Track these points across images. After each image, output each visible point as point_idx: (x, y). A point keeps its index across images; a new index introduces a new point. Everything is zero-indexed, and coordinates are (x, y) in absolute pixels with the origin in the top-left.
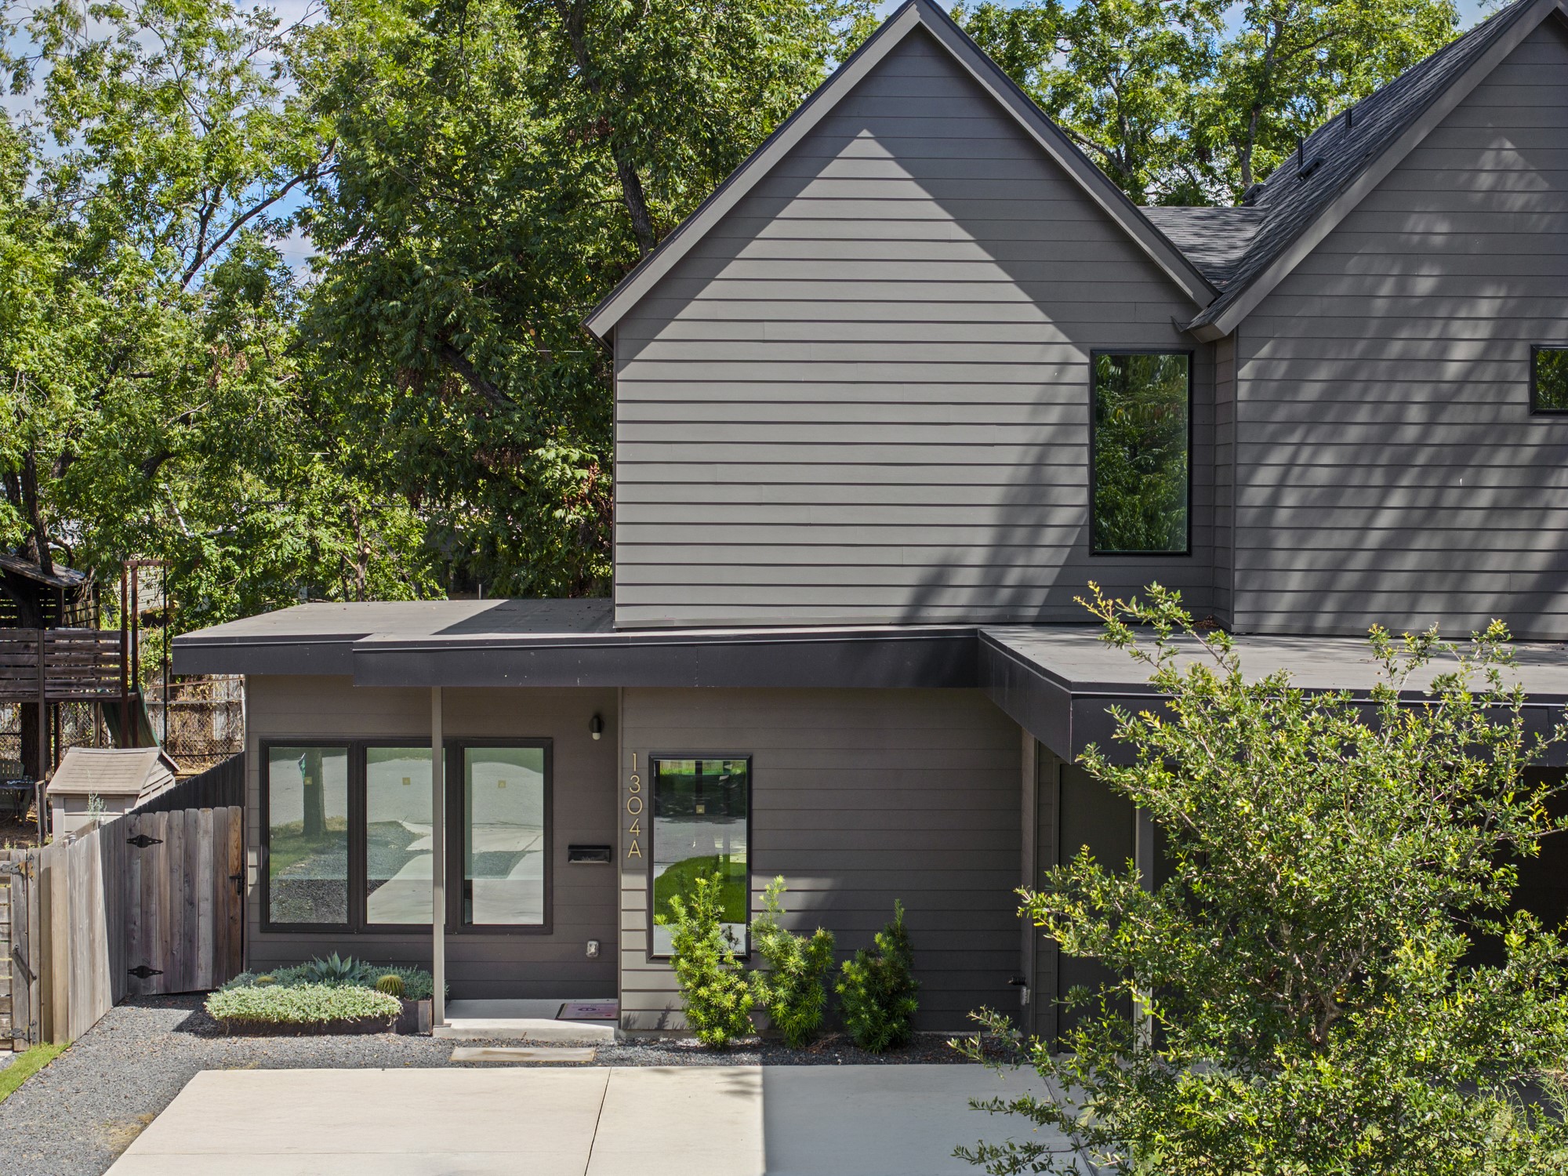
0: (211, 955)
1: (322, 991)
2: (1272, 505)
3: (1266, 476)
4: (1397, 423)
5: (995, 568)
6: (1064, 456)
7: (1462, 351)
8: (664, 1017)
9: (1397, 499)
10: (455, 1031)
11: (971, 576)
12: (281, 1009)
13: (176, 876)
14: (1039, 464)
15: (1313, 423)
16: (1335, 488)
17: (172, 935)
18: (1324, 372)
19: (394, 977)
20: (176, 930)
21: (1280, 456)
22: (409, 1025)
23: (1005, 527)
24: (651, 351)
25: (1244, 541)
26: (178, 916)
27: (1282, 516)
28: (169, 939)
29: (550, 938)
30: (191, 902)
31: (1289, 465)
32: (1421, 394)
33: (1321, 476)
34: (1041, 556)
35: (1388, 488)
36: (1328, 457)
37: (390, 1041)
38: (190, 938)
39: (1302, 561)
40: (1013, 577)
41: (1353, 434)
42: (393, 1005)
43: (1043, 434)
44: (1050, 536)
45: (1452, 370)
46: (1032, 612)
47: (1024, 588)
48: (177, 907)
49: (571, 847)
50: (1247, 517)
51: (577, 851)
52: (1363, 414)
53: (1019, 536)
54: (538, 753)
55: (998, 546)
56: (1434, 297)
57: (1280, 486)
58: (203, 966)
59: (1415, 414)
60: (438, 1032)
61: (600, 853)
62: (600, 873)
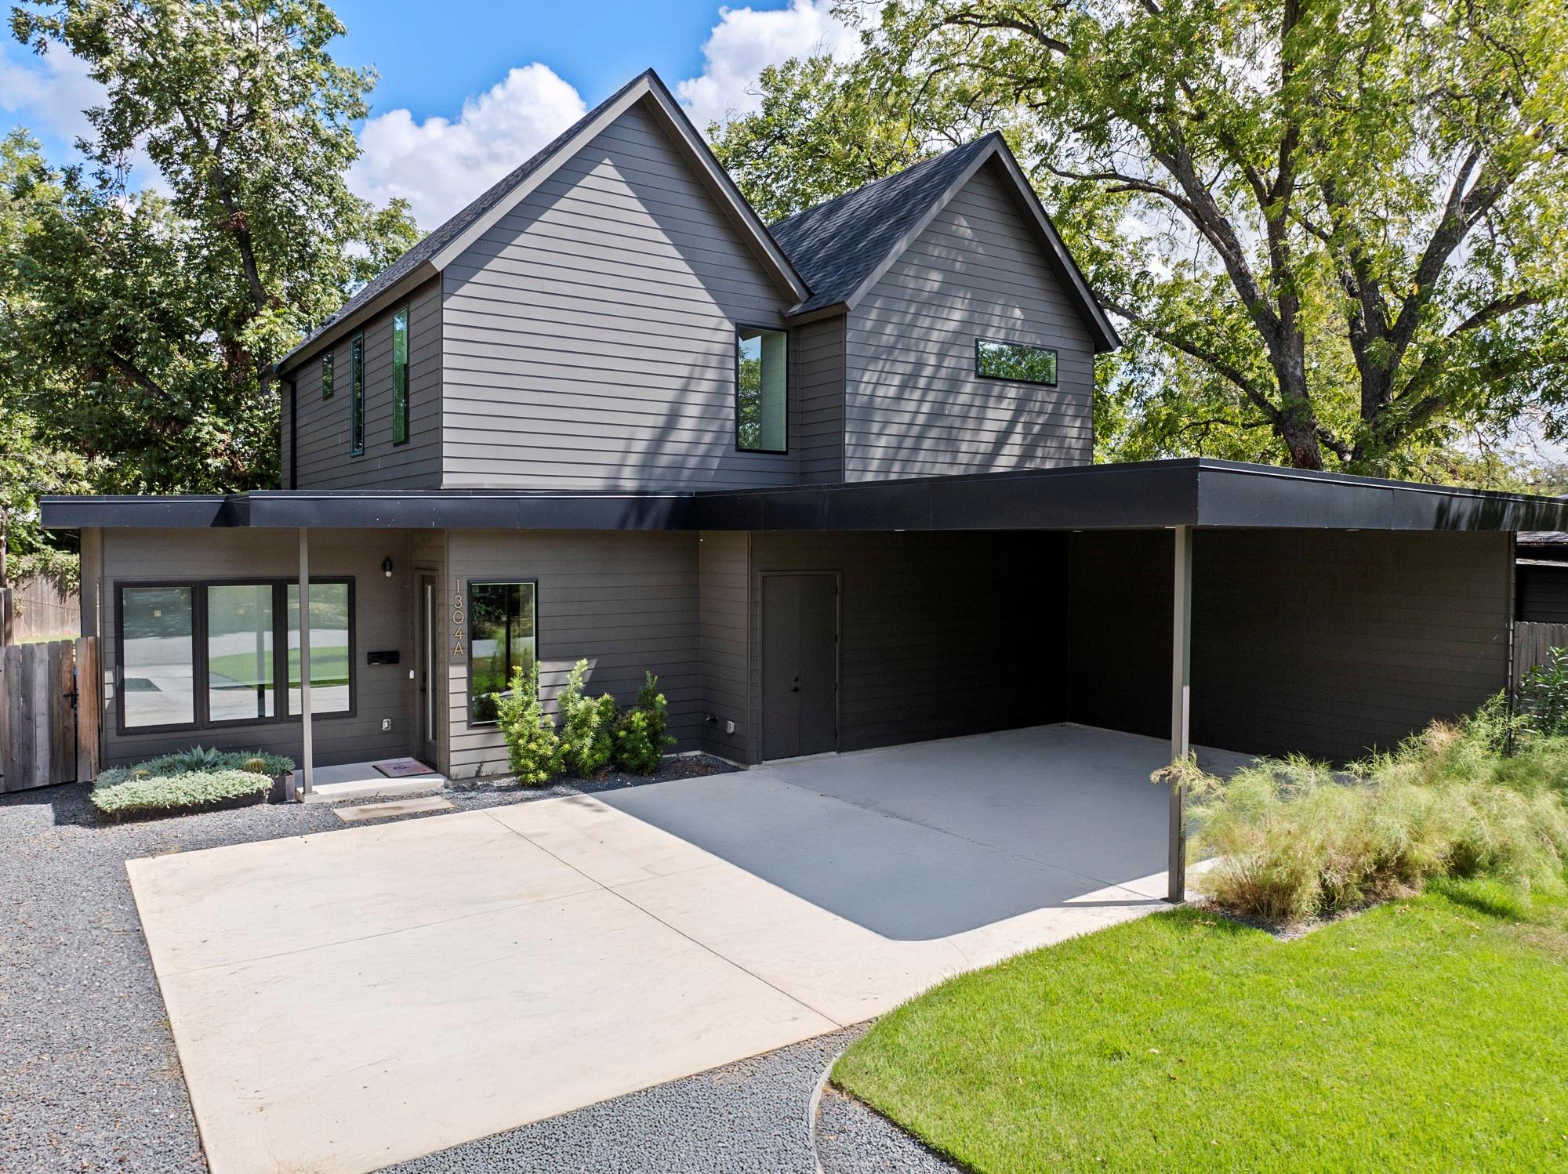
0: (48, 758)
1: (202, 777)
8: (480, 768)
10: (323, 797)
12: (169, 796)
13: (14, 698)
17: (11, 744)
19: (261, 760)
20: (15, 741)
22: (278, 796)
24: (466, 289)
26: (16, 730)
28: (8, 748)
29: (355, 720)
30: (28, 718)
37: (265, 809)
38: (28, 747)
42: (265, 782)
48: (16, 722)
49: (369, 654)
51: (374, 657)
54: (341, 589)
58: (41, 767)
60: (308, 800)
61: (388, 657)
62: (387, 671)
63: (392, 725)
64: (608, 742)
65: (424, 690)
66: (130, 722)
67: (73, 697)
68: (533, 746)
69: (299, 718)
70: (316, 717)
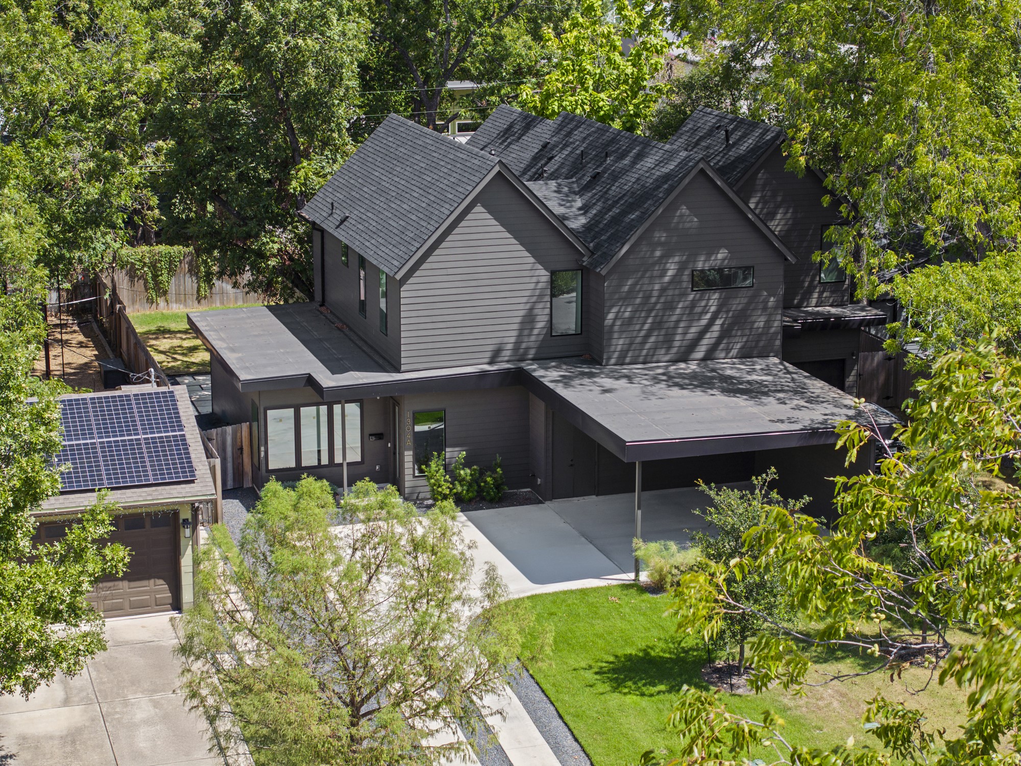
2: (613, 325)
3: (611, 316)
4: (650, 297)
5: (517, 344)
6: (541, 305)
7: (670, 273)
9: (650, 320)
11: (510, 346)
14: (531, 309)
15: (625, 299)
16: (631, 319)
18: (629, 282)
21: (615, 310)
23: (521, 330)
25: (606, 337)
27: (616, 328)
29: (363, 465)
31: (618, 312)
32: (657, 287)
33: (627, 314)
34: (533, 338)
35: (647, 317)
36: (629, 309)
39: (621, 342)
40: (524, 346)
41: (638, 301)
43: (534, 299)
44: (536, 332)
45: (667, 279)
46: (530, 356)
47: (528, 349)
49: (370, 435)
50: (606, 329)
51: (372, 435)
52: (641, 295)
53: (526, 332)
54: (358, 404)
55: (519, 336)
56: (661, 257)
57: (615, 319)
59: (655, 293)
61: (379, 436)
62: (380, 443)
63: (380, 468)
64: (476, 488)
65: (395, 453)
66: (270, 467)
67: (241, 449)
68: (440, 489)
69: (341, 465)
70: (349, 464)
